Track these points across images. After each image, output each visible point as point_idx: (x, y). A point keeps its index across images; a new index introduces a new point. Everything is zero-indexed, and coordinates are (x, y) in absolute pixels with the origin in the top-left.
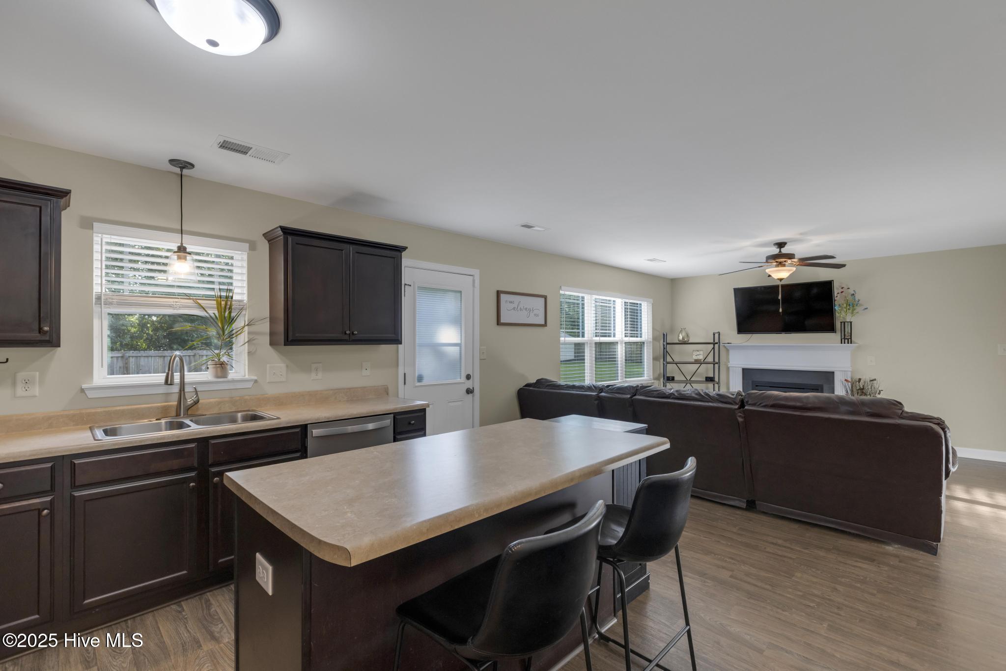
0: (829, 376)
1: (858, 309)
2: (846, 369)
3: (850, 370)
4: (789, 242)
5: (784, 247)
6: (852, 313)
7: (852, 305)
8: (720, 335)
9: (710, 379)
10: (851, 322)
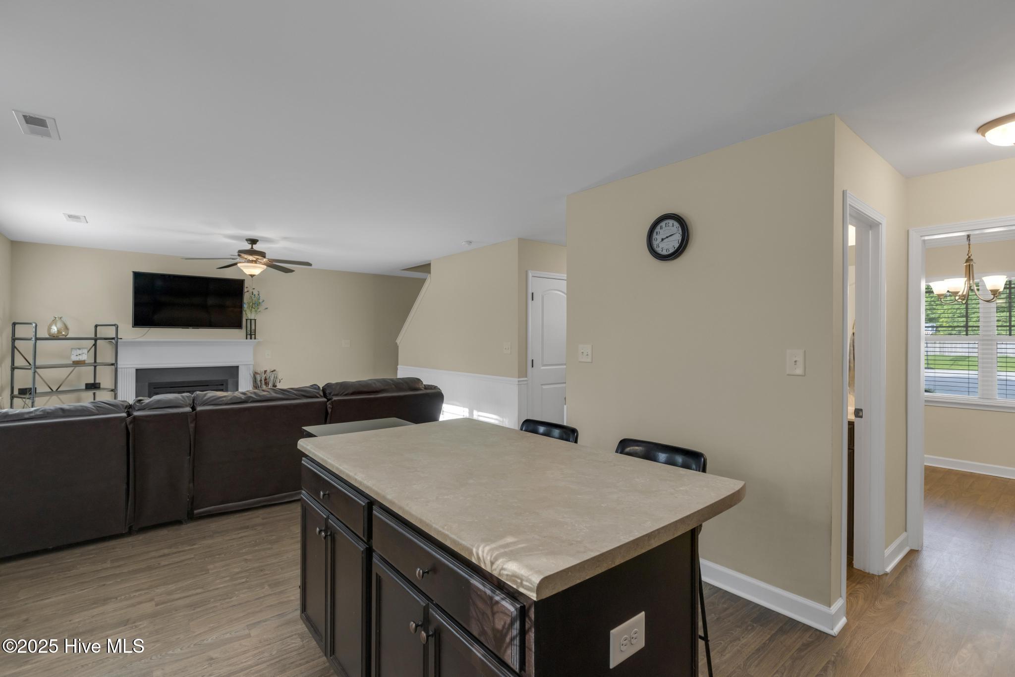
0: (233, 371)
1: (261, 308)
2: (249, 363)
3: (253, 363)
4: (261, 240)
5: (255, 244)
6: (256, 311)
7: (256, 305)
8: (119, 328)
9: (93, 386)
10: (255, 320)
